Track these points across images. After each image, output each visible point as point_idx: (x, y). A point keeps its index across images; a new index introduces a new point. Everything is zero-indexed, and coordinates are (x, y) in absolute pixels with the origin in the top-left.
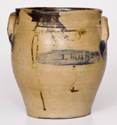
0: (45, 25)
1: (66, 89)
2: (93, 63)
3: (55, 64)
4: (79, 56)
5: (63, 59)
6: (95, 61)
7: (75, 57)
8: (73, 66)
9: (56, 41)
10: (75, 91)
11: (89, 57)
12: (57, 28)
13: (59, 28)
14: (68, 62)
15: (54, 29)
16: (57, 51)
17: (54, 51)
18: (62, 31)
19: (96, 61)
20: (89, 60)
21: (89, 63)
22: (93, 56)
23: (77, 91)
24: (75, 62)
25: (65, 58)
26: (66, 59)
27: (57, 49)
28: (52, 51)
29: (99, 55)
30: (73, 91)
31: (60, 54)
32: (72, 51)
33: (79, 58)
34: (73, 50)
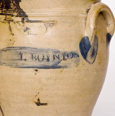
0: (3, 13)
1: (28, 101)
2: (66, 67)
3: (11, 66)
4: (44, 56)
5: (21, 59)
6: (70, 64)
7: (37, 58)
8: (35, 69)
9: (13, 35)
10: (43, 104)
11: (58, 58)
12: (17, 16)
13: (20, 16)
14: (27, 64)
15: (13, 18)
16: (13, 47)
17: (10, 47)
18: (23, 22)
19: (72, 65)
20: (59, 62)
21: (60, 67)
22: (66, 57)
23: (45, 104)
24: (37, 64)
25: (23, 58)
26: (25, 60)
27: (14, 46)
28: (8, 48)
29: (78, 56)
30: (39, 104)
31: (16, 52)
32: (33, 49)
33: (43, 59)
34: (35, 48)
